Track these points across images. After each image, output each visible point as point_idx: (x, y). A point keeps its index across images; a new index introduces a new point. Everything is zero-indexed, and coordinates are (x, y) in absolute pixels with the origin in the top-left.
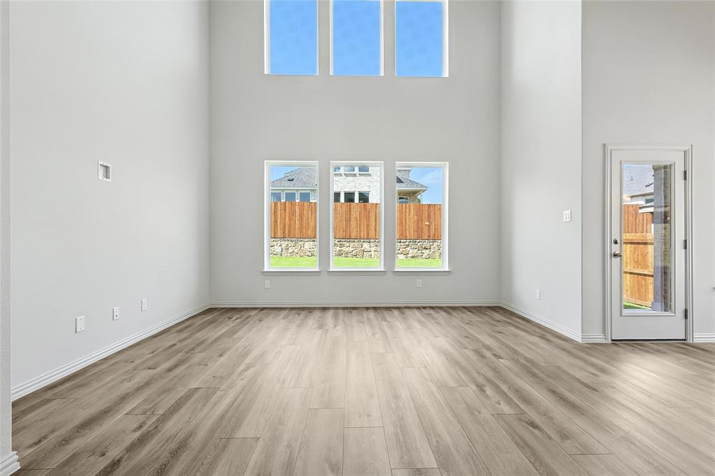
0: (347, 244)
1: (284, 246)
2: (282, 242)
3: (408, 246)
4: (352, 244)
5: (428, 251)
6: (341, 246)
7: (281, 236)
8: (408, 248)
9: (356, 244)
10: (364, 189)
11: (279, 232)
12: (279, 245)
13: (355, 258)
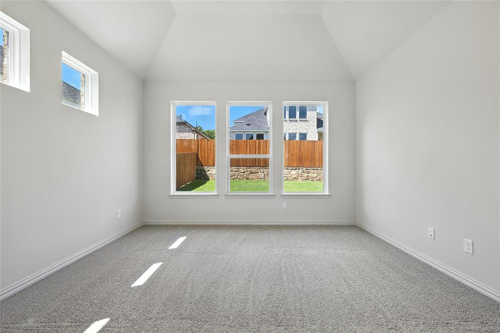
0: (313, 171)
1: (266, 172)
2: (264, 170)
7: (264, 166)
10: (304, 131)
11: (262, 163)
12: (262, 172)
13: (319, 182)
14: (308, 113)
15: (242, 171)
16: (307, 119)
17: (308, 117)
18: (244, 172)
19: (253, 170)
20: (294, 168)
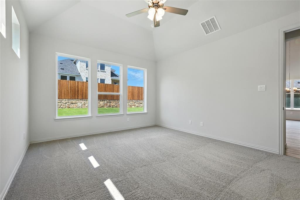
1: (83, 103)
2: (81, 101)
3: (135, 102)
4: (114, 102)
5: (141, 104)
6: (110, 103)
8: (135, 104)
9: (116, 102)
10: (103, 78)
14: (105, 67)
15: (64, 102)
16: (105, 71)
17: (106, 70)
18: (66, 103)
19: (74, 101)
20: (102, 100)
